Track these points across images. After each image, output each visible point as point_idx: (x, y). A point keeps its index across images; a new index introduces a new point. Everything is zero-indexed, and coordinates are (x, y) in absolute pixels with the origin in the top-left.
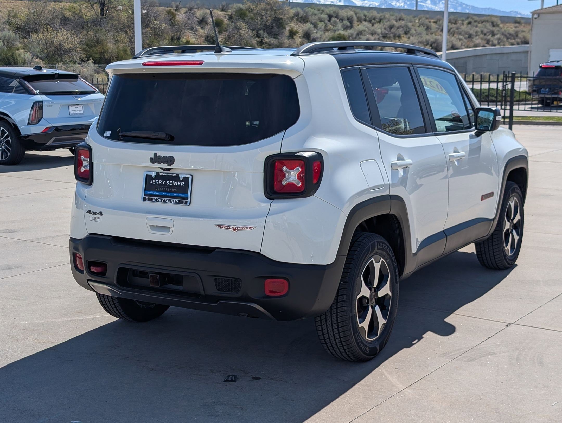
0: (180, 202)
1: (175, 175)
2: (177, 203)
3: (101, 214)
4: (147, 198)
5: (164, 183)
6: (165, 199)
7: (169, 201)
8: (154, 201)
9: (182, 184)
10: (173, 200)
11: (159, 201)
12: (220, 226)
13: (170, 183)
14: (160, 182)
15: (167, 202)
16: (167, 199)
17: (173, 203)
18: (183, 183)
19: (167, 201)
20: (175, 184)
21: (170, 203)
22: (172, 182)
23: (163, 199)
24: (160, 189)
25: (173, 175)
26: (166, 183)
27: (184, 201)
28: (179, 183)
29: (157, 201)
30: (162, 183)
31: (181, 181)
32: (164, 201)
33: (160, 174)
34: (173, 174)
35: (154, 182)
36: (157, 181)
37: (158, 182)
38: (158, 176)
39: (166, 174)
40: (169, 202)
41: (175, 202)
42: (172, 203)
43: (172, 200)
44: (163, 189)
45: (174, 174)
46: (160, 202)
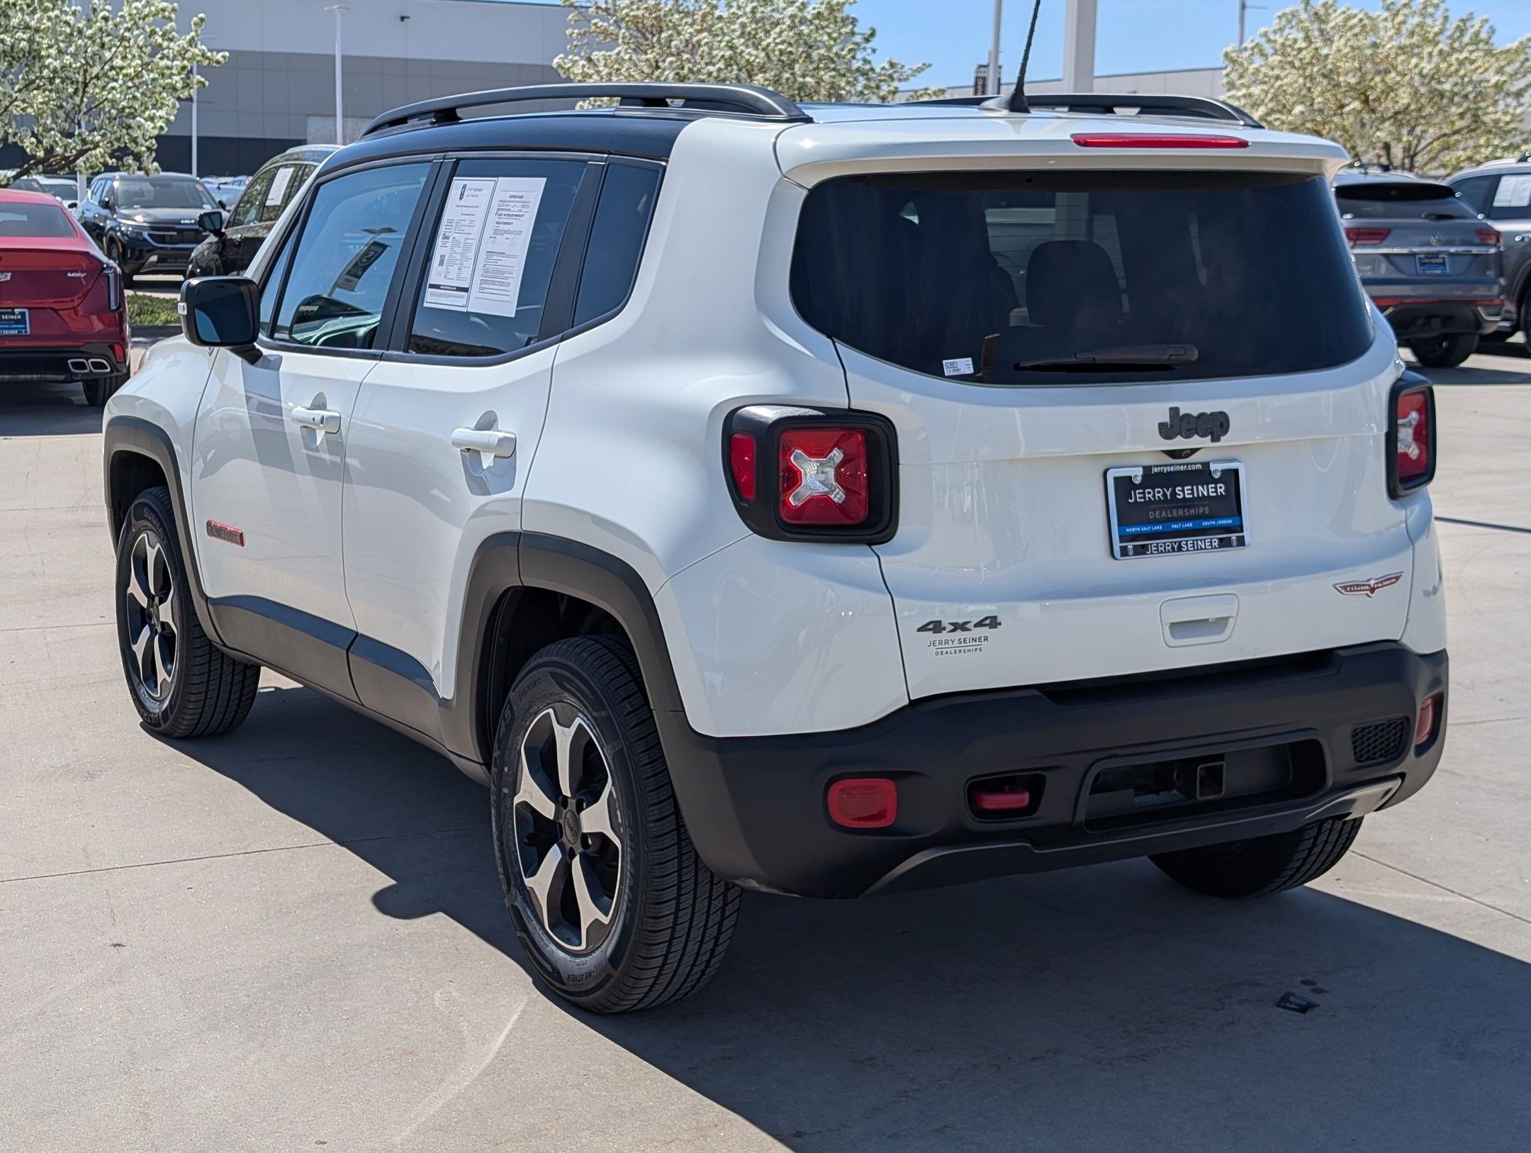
0: (1225, 543)
1: (1199, 466)
2: (1215, 548)
3: (993, 622)
4: (1130, 546)
5: (1168, 494)
6: (1180, 542)
7: (1193, 544)
8: (1152, 553)
9: (1219, 490)
10: (1205, 540)
11: (1165, 549)
12: (1345, 588)
13: (1186, 492)
14: (1159, 492)
15: (1188, 550)
16: (1187, 541)
17: (1205, 548)
18: (1221, 488)
19: (1187, 544)
20: (1203, 493)
21: (1198, 549)
22: (1192, 490)
23: (1175, 543)
24: (1160, 514)
25: (1194, 467)
26: (1173, 493)
27: (1234, 536)
28: (1210, 490)
29: (1162, 552)
30: (1165, 495)
31: (1216, 482)
32: (1180, 549)
33: (1156, 470)
34: (1191, 464)
35: (1140, 498)
36: (1149, 493)
37: (1154, 496)
38: (1152, 478)
39: (1172, 469)
40: (1194, 547)
41: (1211, 545)
42: (1201, 549)
43: (1201, 540)
44: (1172, 513)
45: (1195, 464)
46: (1169, 552)
